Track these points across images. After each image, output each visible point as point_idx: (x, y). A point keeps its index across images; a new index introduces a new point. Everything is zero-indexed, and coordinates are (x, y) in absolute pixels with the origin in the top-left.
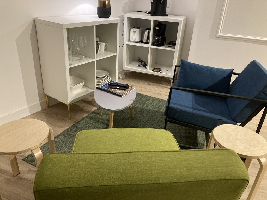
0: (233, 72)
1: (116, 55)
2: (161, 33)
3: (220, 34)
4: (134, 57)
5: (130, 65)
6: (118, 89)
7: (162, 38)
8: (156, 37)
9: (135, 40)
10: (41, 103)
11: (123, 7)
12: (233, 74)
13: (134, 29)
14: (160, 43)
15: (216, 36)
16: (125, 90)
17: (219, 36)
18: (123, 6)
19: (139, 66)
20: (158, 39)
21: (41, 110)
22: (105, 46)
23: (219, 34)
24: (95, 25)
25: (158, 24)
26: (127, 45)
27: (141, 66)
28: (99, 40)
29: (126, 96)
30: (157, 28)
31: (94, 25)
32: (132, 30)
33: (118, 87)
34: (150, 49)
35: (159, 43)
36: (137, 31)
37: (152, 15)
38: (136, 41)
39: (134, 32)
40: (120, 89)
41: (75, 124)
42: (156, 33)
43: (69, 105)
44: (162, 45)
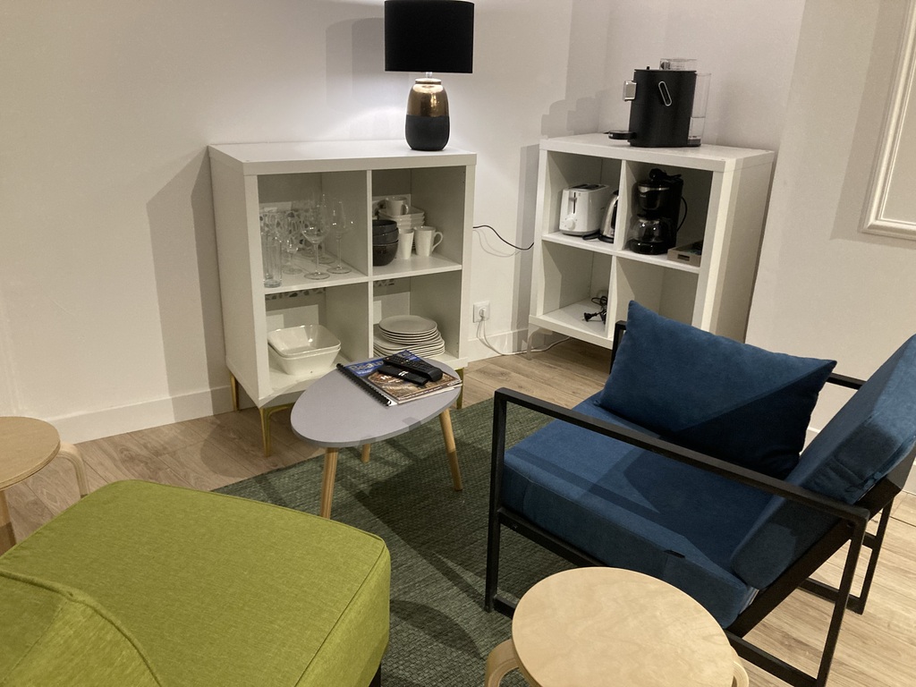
0: (833, 372)
1: (461, 271)
2: (658, 206)
3: (876, 219)
4: (590, 286)
5: (561, 311)
6: (400, 377)
7: (662, 227)
8: (641, 221)
9: (574, 227)
10: (215, 395)
11: (544, 117)
12: (829, 381)
13: (573, 191)
14: (653, 244)
15: (859, 226)
16: (421, 385)
17: (872, 227)
18: (548, 113)
19: (588, 317)
20: (649, 230)
21: (212, 414)
22: (436, 240)
23: (872, 221)
24: (369, 169)
25: (651, 175)
26: (545, 242)
27: (592, 318)
28: (424, 219)
29: (408, 404)
30: (645, 189)
31: (365, 171)
32: (566, 194)
33: (402, 374)
34: (614, 262)
35: (653, 240)
36: (583, 196)
37: (633, 145)
38: (575, 230)
39: (570, 199)
40: (406, 380)
41: (269, 473)
42: (642, 206)
43: (264, 410)
44: (659, 250)
